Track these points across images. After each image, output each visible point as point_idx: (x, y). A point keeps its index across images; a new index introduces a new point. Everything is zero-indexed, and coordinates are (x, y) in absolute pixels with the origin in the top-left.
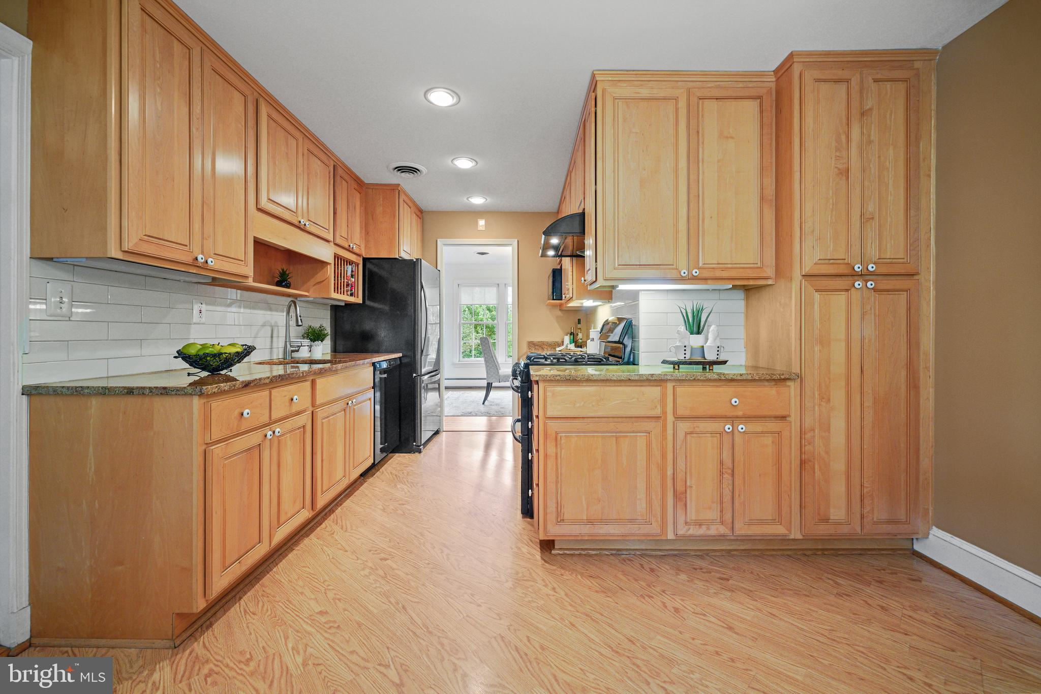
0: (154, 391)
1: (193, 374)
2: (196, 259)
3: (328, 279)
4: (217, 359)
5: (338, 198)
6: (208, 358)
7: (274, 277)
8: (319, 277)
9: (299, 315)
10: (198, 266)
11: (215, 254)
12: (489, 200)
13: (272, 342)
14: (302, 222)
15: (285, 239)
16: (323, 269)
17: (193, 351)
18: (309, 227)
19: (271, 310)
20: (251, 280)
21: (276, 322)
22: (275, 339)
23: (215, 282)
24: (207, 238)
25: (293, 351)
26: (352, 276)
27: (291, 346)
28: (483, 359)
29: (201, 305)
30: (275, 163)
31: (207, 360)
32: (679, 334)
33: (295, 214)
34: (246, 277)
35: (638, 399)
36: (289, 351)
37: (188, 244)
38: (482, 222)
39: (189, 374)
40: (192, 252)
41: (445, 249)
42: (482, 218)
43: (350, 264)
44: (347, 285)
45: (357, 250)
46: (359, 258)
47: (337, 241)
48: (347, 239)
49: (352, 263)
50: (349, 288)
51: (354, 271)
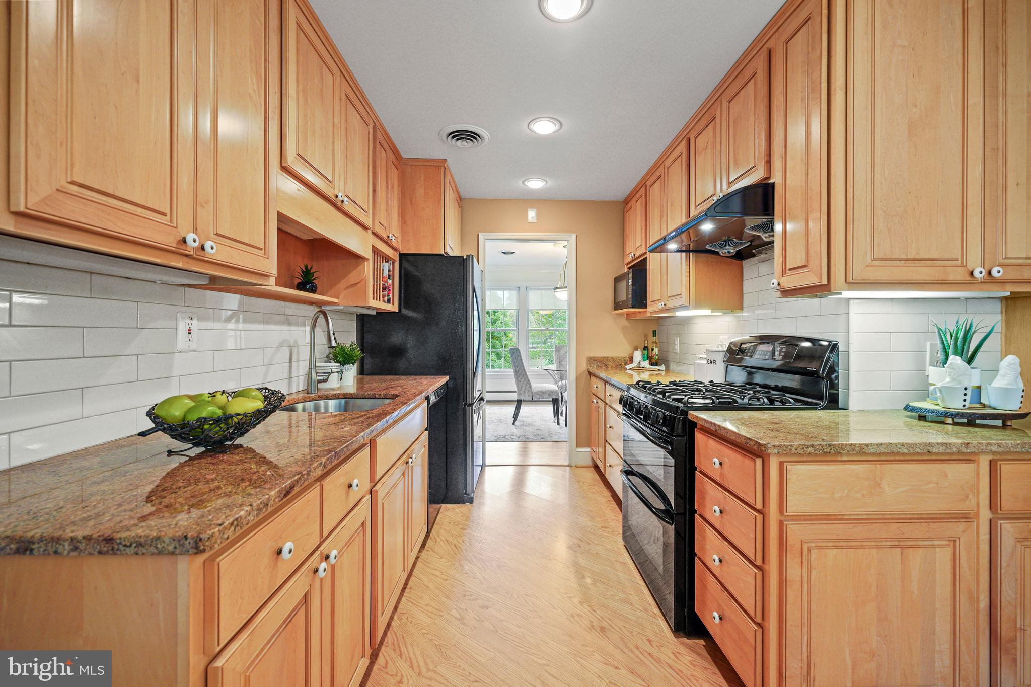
0: (82, 546)
1: (178, 453)
2: (184, 241)
3: (365, 280)
4: (222, 425)
5: (378, 170)
6: (206, 427)
7: (293, 277)
8: (353, 277)
9: (331, 333)
10: (187, 256)
11: (217, 234)
12: (550, 183)
13: (290, 367)
14: (339, 196)
15: (317, 219)
16: (358, 266)
17: (176, 412)
18: (348, 206)
19: (290, 324)
20: (272, 281)
21: (296, 341)
22: (294, 364)
23: (215, 284)
24: (204, 205)
25: (319, 382)
26: (389, 276)
27: (317, 373)
29: (189, 321)
30: (306, 100)
31: (203, 431)
32: (954, 369)
33: (330, 184)
34: (265, 276)
35: (937, 483)
36: (314, 382)
37: (168, 212)
38: (532, 214)
39: (170, 453)
40: (176, 228)
41: (489, 244)
42: (532, 207)
43: (386, 262)
44: (384, 289)
45: (395, 243)
46: (396, 253)
47: (375, 230)
48: (386, 228)
49: (388, 260)
50: (386, 292)
51: (391, 269)
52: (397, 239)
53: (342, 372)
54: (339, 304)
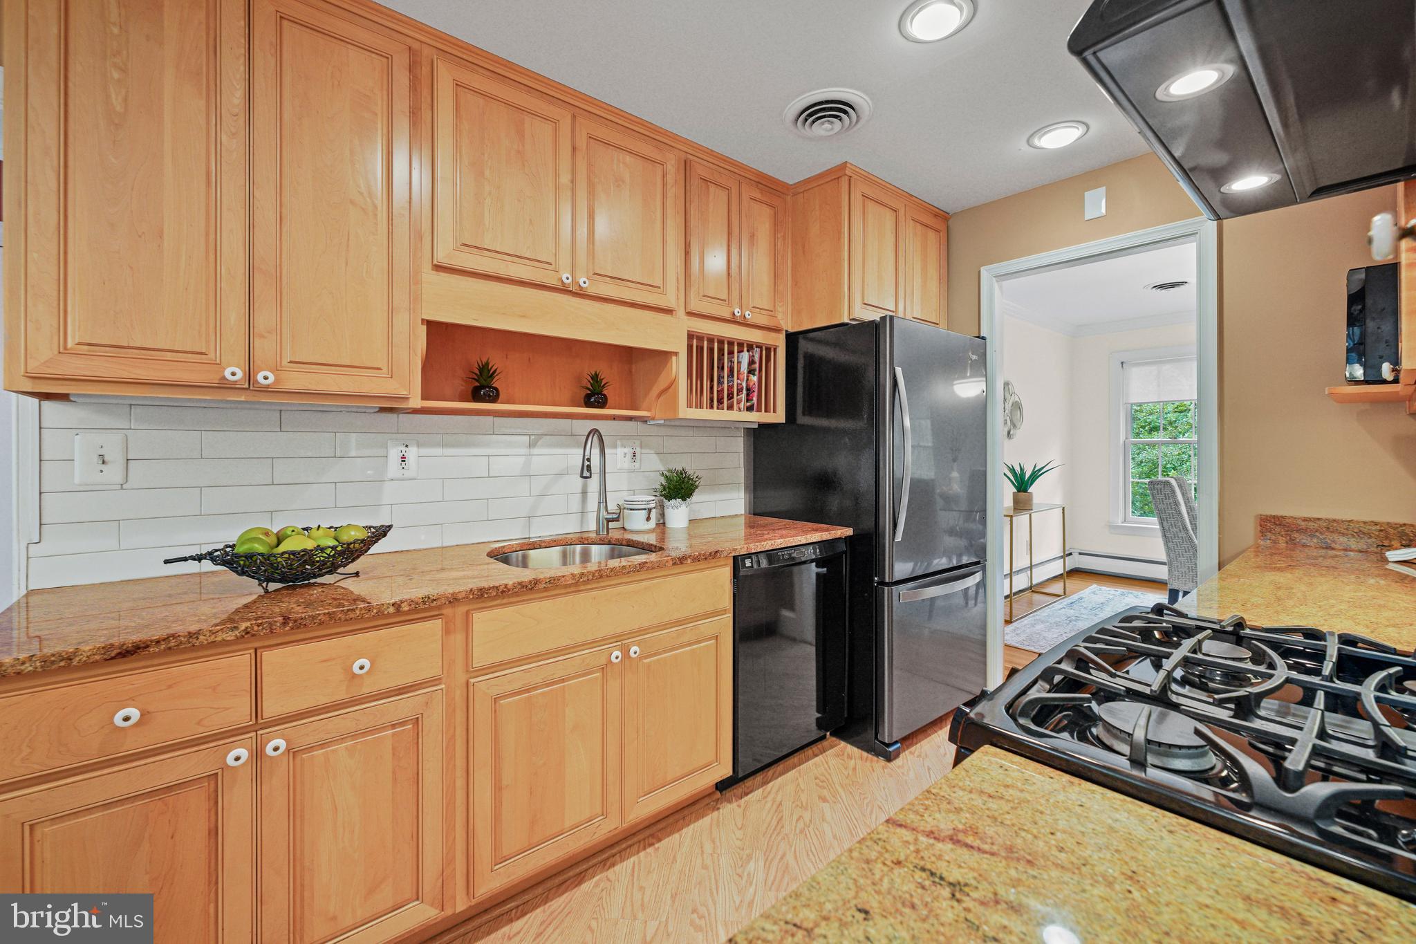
3: (674, 382)
8: (662, 383)
11: (292, 363)
14: (567, 279)
16: (666, 364)
18: (598, 288)
25: (609, 520)
26: (752, 371)
28: (1155, 520)
29: (404, 449)
36: (602, 521)
40: (219, 364)
43: (741, 350)
44: (740, 391)
45: (763, 320)
46: (773, 335)
47: (692, 307)
48: (727, 302)
49: (750, 347)
50: (743, 396)
51: (757, 358)
52: (770, 312)
53: (662, 507)
54: (653, 419)
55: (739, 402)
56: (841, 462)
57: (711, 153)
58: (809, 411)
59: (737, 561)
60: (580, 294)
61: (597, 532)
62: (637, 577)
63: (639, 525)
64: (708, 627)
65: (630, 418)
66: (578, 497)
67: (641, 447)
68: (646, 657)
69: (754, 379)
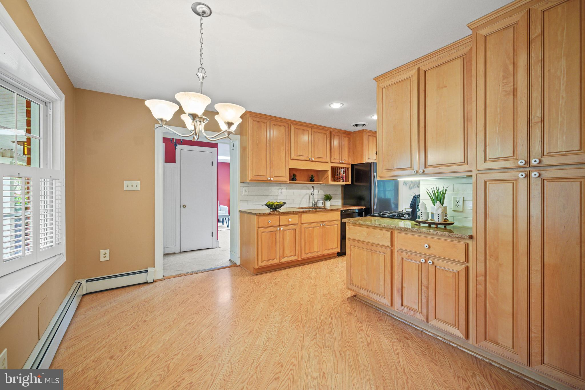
2: (268, 179)
3: (328, 176)
8: (325, 176)
11: (274, 176)
14: (310, 159)
16: (325, 173)
18: (315, 159)
19: (309, 189)
24: (272, 173)
25: (315, 204)
26: (344, 173)
29: (281, 190)
31: (273, 206)
34: (286, 181)
37: (266, 175)
39: (267, 210)
44: (341, 177)
45: (346, 162)
46: (348, 165)
47: (332, 161)
48: (339, 159)
49: (343, 168)
50: (342, 179)
51: (345, 171)
52: (348, 160)
53: (324, 202)
54: (323, 184)
55: (341, 180)
56: (364, 193)
57: (336, 129)
58: (356, 181)
59: (341, 211)
60: (312, 161)
61: (313, 206)
62: (324, 212)
63: (320, 205)
64: (336, 222)
65: (318, 184)
66: (308, 199)
67: (320, 190)
68: (326, 226)
69: (344, 175)
